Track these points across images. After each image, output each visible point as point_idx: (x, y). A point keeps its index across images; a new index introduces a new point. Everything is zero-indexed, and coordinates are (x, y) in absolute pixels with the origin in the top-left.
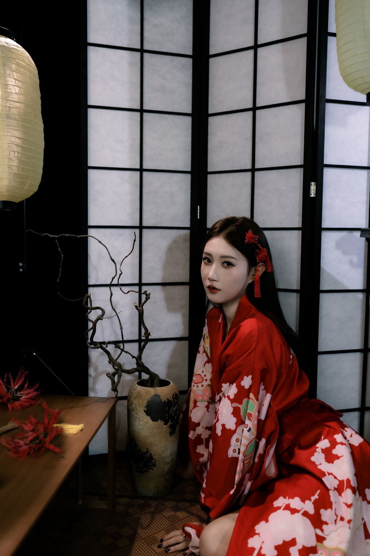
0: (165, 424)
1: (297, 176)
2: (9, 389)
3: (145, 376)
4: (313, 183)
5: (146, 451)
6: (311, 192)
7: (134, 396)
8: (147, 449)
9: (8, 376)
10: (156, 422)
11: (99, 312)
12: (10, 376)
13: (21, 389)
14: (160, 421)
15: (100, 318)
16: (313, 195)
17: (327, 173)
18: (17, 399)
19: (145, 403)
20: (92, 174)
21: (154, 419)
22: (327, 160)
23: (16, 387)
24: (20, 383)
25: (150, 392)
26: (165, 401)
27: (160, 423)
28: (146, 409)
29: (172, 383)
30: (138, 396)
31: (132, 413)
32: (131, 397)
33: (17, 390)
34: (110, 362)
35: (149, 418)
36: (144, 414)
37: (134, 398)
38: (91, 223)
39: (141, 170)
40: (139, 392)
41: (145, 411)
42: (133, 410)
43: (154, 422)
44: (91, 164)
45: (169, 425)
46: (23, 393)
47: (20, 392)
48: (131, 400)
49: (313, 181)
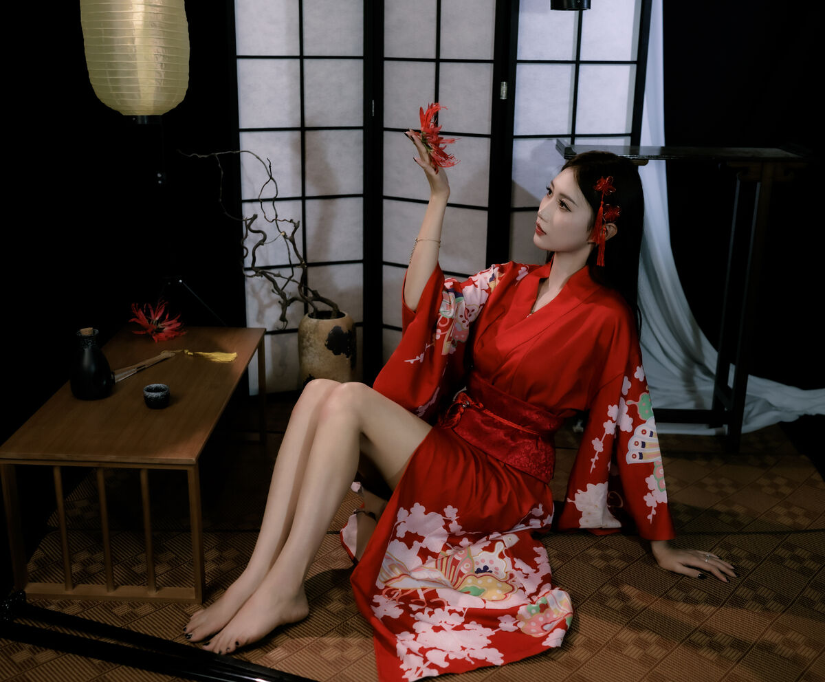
0: (347, 357)
1: (487, 72)
2: (150, 321)
4: (505, 83)
6: (501, 94)
7: (312, 330)
9: (147, 306)
10: (339, 356)
11: (260, 237)
12: (150, 307)
13: (162, 320)
14: (342, 354)
16: (504, 97)
17: (522, 71)
18: (160, 330)
19: (326, 336)
20: (241, 64)
21: (336, 353)
22: (520, 56)
23: (157, 319)
24: (160, 314)
25: (328, 325)
26: (345, 333)
27: (343, 355)
28: (327, 343)
29: (346, 314)
30: (316, 330)
31: (310, 348)
32: (307, 332)
33: (158, 321)
34: (275, 291)
35: (331, 351)
36: (326, 348)
37: (311, 333)
38: (243, 125)
39: (302, 57)
40: (316, 325)
41: (325, 345)
42: (311, 345)
43: (336, 356)
44: (240, 52)
45: (350, 358)
46: (165, 324)
47: (161, 323)
48: (308, 335)
49: (503, 80)
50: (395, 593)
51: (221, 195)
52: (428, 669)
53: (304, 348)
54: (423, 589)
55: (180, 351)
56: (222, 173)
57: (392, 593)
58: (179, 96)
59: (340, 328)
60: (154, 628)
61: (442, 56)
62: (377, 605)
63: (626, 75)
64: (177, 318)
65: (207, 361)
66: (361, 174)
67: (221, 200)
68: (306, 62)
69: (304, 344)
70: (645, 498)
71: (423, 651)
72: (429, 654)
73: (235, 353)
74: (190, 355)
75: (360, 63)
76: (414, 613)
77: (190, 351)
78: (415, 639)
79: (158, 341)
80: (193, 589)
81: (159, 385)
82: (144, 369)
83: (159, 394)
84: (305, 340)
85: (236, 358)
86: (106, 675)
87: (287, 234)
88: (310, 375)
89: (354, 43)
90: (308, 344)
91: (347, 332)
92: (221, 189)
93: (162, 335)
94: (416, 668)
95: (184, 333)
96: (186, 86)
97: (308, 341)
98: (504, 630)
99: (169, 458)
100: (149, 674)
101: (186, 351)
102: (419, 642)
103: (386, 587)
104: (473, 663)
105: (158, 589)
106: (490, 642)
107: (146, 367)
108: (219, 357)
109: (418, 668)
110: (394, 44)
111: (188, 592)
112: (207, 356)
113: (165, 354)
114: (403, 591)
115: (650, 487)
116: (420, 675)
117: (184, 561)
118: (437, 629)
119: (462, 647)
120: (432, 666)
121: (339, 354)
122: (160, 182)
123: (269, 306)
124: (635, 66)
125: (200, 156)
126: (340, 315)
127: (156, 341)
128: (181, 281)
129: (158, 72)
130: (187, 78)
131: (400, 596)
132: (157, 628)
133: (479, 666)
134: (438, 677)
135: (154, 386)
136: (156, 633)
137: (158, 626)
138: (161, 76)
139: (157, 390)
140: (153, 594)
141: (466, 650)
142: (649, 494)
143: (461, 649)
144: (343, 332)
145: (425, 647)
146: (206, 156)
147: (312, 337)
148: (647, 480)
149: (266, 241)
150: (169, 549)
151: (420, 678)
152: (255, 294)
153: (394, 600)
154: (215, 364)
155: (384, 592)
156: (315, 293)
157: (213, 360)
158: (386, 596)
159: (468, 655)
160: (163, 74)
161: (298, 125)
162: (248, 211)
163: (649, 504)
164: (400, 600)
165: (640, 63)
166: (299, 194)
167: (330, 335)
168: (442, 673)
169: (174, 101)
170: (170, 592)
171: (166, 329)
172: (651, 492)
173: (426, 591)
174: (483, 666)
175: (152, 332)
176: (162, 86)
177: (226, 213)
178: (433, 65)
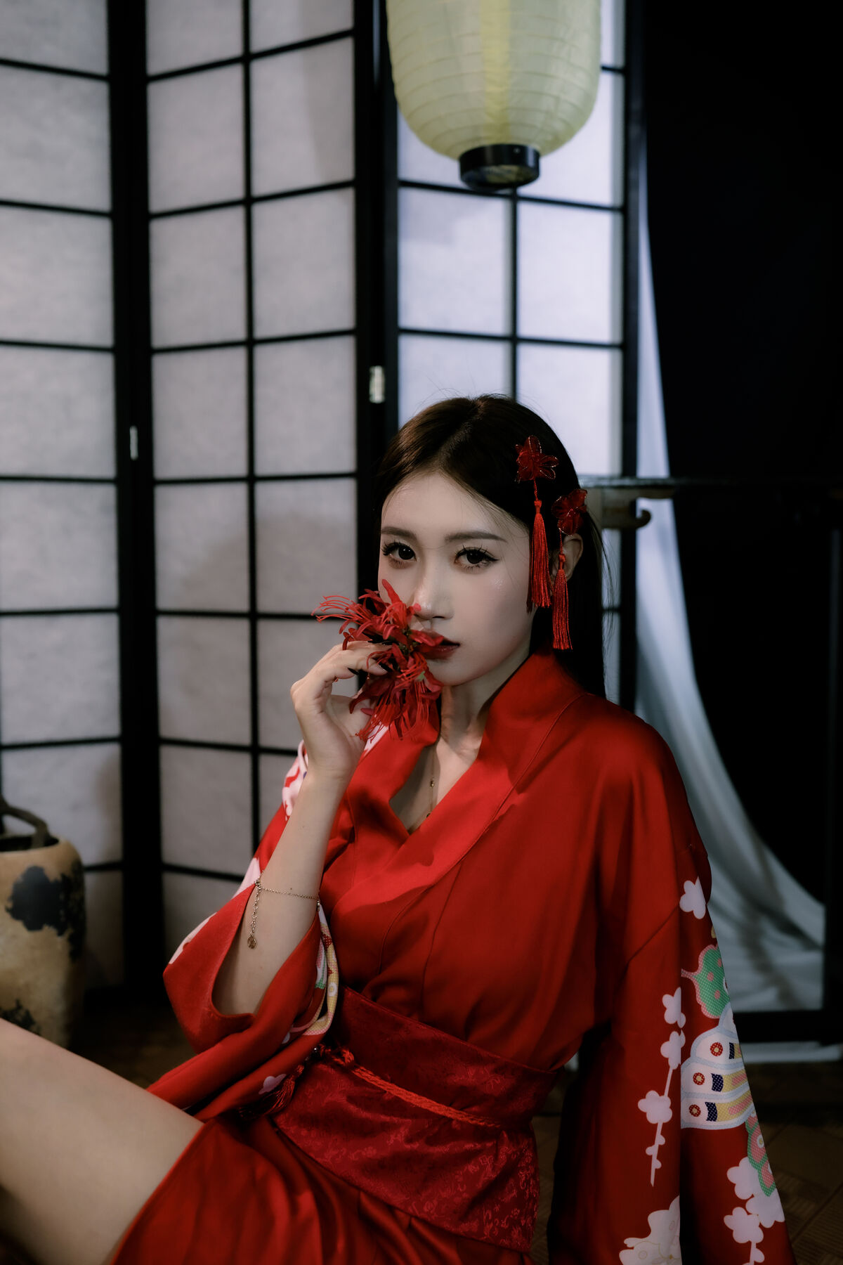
0: (59, 934)
1: (343, 354)
4: (377, 369)
5: (13, 1005)
6: (372, 391)
8: (18, 1001)
14: (47, 926)
16: (376, 397)
17: (409, 349)
19: (8, 889)
21: (32, 925)
22: (406, 320)
25: (16, 863)
26: (56, 882)
27: (48, 932)
28: (10, 905)
29: (63, 839)
35: (18, 924)
36: (8, 916)
41: (8, 910)
43: (30, 933)
45: (67, 935)
49: (376, 364)
59: (43, 869)
61: (260, 333)
63: (603, 369)
70: (729, 1221)
89: (94, 319)
91: (63, 879)
110: (168, 320)
115: (741, 1193)
121: (39, 928)
124: (618, 352)
126: (49, 843)
142: (738, 1211)
144: (50, 878)
148: (733, 1174)
163: (740, 1237)
165: (628, 348)
167: (18, 886)
172: (742, 1203)
178: (240, 355)
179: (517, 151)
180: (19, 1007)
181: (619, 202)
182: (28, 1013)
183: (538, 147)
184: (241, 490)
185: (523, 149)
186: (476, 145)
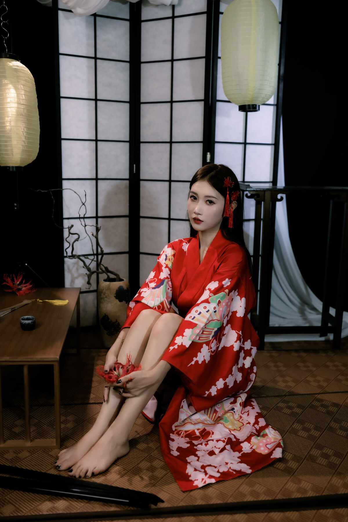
0: (126, 303)
1: (198, 149)
2: (14, 284)
3: (112, 276)
5: (115, 321)
6: (207, 159)
7: (106, 289)
8: (116, 320)
9: (12, 275)
10: (122, 303)
11: (76, 237)
12: (14, 276)
13: (21, 283)
14: (124, 301)
15: (77, 240)
16: (208, 161)
17: (218, 147)
19: (115, 291)
20: (63, 143)
21: (120, 301)
22: (217, 139)
24: (20, 280)
25: (116, 285)
26: (126, 290)
28: (115, 295)
29: (125, 279)
30: (109, 288)
31: (106, 299)
32: (103, 290)
33: (18, 284)
34: (85, 267)
35: (117, 300)
36: (115, 298)
37: (106, 290)
38: (64, 176)
39: (96, 140)
40: (109, 285)
41: (115, 297)
42: (106, 297)
43: (120, 303)
44: (63, 136)
46: (22, 286)
47: (20, 285)
48: (104, 291)
49: (208, 152)
50: (181, 433)
51: (53, 213)
52: (209, 479)
53: (101, 299)
54: (198, 430)
55: (34, 300)
56: (54, 201)
57: (180, 433)
58: (34, 155)
59: (122, 286)
60: (32, 465)
61: (173, 140)
62: (173, 440)
63: (269, 151)
64: (29, 283)
65: (51, 305)
66: (128, 204)
67: (53, 217)
68: (99, 143)
69: (102, 296)
71: (203, 467)
72: (207, 469)
73: (68, 300)
74: (41, 302)
75: (128, 145)
76: (196, 446)
77: (40, 300)
78: (198, 460)
79: (20, 295)
80: (55, 440)
81: (29, 317)
82: (15, 309)
83: (30, 321)
84: (102, 294)
85: (68, 303)
86: (6, 497)
87: (94, 234)
88: (105, 314)
89: (124, 133)
90: (104, 296)
91: (126, 289)
92: (53, 210)
93: (21, 292)
94: (201, 479)
95: (35, 291)
96: (38, 151)
97: (104, 294)
98: (246, 452)
99: (43, 357)
100: (34, 495)
101: (38, 300)
102: (201, 462)
103: (176, 430)
104: (234, 473)
105: (31, 441)
106: (239, 460)
107: (16, 308)
108: (57, 302)
109: (203, 479)
110: (145, 134)
111: (52, 442)
112: (51, 302)
113: (26, 302)
114: (186, 432)
116: (205, 482)
117: (44, 423)
118: (211, 453)
119: (226, 463)
120: (211, 477)
121: (122, 301)
122: (16, 208)
123: (77, 278)
124: (273, 146)
125: (43, 191)
126: (121, 280)
127: (19, 295)
128: (26, 264)
129: (24, 141)
130: (38, 146)
131: (185, 434)
132: (34, 465)
133: (239, 475)
134: (215, 483)
135: (26, 317)
136: (33, 468)
137: (34, 464)
138: (25, 143)
139: (28, 319)
140: (29, 444)
141: (228, 464)
143: (225, 464)
144: (123, 289)
145: (205, 465)
146: (46, 191)
147: (107, 292)
149: (80, 239)
150: (34, 418)
151: (205, 484)
152: (70, 271)
153: (182, 437)
154: (56, 306)
155: (175, 432)
156: (106, 268)
157: (55, 304)
158: (177, 435)
159: (230, 468)
160: (26, 142)
161: (94, 177)
162: (66, 224)
164: (186, 436)
165: (276, 145)
166: (94, 215)
167: (117, 291)
168: (218, 480)
169: (31, 158)
170: (39, 442)
171: (24, 289)
173: (199, 431)
174: (240, 474)
175: (16, 290)
176: (26, 149)
177: (55, 224)
178: (168, 145)
179: (255, 106)
180: (117, 321)
181: (276, 103)
182: (119, 323)
183: (259, 104)
184: (167, 184)
185: (256, 105)
186: (244, 104)
